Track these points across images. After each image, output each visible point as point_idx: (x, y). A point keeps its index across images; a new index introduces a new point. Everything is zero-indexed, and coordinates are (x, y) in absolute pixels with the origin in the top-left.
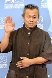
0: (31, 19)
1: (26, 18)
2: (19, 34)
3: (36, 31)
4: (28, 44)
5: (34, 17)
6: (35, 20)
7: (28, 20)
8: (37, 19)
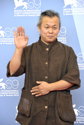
0: (50, 30)
1: (43, 29)
2: (34, 51)
3: (56, 46)
4: (47, 63)
5: (54, 27)
6: (55, 31)
7: (46, 31)
8: (57, 30)
